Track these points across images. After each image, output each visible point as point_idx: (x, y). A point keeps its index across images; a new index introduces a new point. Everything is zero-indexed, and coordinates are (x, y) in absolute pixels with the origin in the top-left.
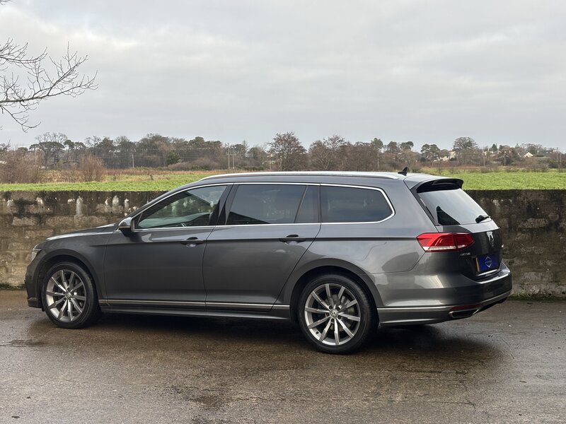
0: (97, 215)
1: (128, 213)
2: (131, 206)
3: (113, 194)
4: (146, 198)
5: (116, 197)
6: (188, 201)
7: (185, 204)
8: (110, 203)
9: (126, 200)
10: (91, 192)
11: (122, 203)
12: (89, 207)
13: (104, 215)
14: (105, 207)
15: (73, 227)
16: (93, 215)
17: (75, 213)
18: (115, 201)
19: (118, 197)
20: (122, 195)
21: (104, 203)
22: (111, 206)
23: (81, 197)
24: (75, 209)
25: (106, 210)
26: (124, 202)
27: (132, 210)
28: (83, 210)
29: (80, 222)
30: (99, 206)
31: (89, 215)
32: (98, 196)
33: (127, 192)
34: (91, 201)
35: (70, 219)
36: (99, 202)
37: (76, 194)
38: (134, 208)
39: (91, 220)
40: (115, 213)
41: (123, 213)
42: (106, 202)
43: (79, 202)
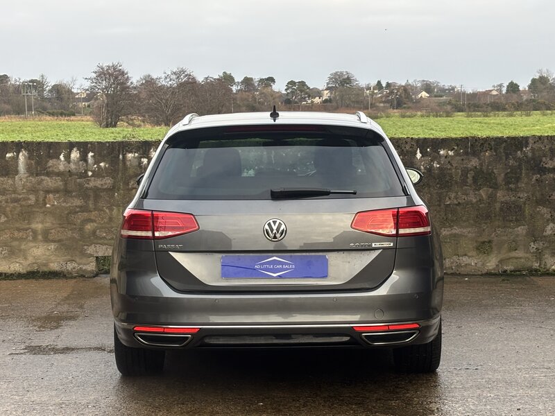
0: (48, 174)
12: (38, 163)
13: (59, 174)
14: (61, 163)
15: (14, 192)
16: (44, 175)
17: (17, 172)
19: (78, 149)
20: (84, 147)
23: (25, 149)
24: (17, 166)
25: (62, 168)
26: (87, 156)
27: (99, 167)
28: (29, 169)
29: (24, 186)
30: (51, 163)
31: (37, 176)
32: (50, 149)
34: (39, 156)
35: (10, 181)
36: (51, 157)
37: (18, 146)
39: (40, 183)
40: (74, 171)
43: (22, 157)
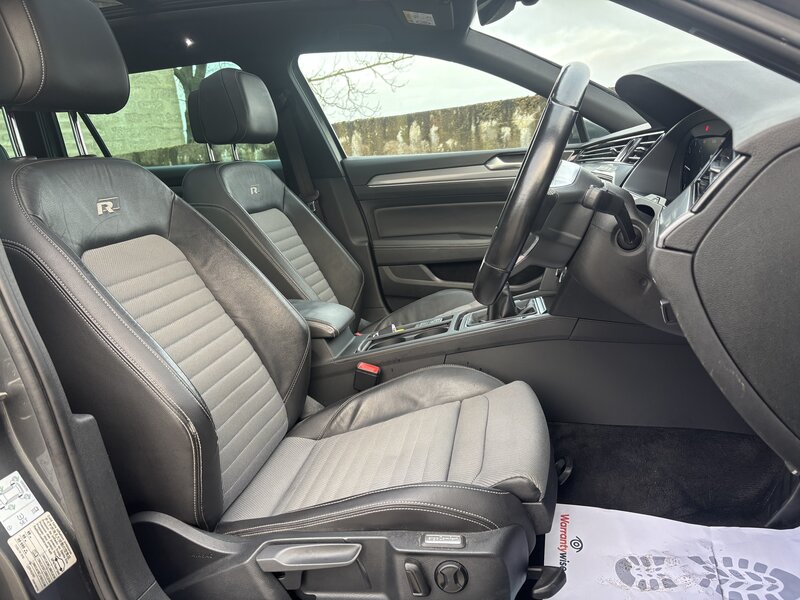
2: (442, 140)
3: (410, 119)
4: (470, 120)
5: (414, 123)
8: (406, 137)
9: (434, 129)
10: (373, 120)
11: (426, 136)
18: (415, 131)
21: (395, 139)
22: (409, 143)
33: (434, 112)
38: (449, 142)
42: (399, 137)
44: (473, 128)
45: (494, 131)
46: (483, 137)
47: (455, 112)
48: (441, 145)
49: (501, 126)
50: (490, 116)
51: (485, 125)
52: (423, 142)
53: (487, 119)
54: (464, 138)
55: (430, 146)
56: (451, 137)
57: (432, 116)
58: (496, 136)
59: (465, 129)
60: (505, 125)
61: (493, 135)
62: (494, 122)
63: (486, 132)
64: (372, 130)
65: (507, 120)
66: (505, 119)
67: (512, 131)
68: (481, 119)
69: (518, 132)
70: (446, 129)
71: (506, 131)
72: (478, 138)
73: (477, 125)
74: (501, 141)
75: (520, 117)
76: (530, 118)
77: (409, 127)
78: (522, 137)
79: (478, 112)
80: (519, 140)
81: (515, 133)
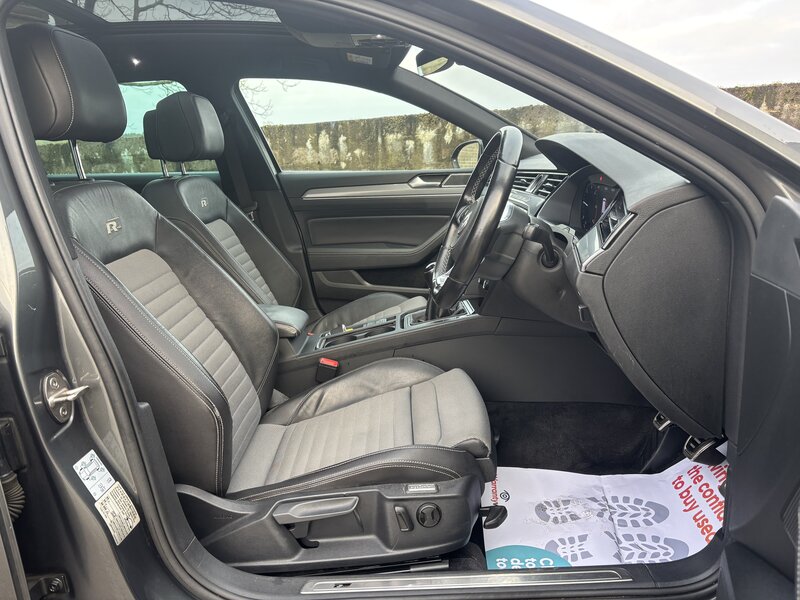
1: (347, 162)
2: (351, 149)
3: (319, 128)
4: (377, 134)
5: (323, 132)
6: (454, 130)
7: (448, 138)
8: (315, 144)
9: (342, 139)
10: (282, 127)
11: (335, 145)
18: (324, 140)
21: (305, 146)
22: (318, 151)
33: (342, 123)
38: (357, 152)
41: (338, 162)
42: (308, 144)
44: (380, 139)
45: (400, 143)
46: (389, 148)
47: (362, 124)
48: (349, 154)
49: (405, 139)
50: (396, 130)
51: (390, 138)
52: (332, 150)
53: (392, 132)
54: (371, 147)
55: (339, 155)
56: (359, 147)
57: (340, 126)
58: (401, 148)
59: (372, 141)
60: (409, 139)
61: (398, 147)
62: (399, 136)
63: (391, 144)
64: (281, 137)
65: (411, 134)
66: (409, 133)
67: (415, 144)
68: (387, 131)
69: (422, 146)
70: (354, 139)
71: (410, 144)
72: (385, 149)
73: (383, 137)
74: (405, 153)
75: (423, 132)
76: (432, 134)
77: (318, 135)
78: (425, 150)
79: (384, 125)
80: (422, 153)
81: (419, 146)
